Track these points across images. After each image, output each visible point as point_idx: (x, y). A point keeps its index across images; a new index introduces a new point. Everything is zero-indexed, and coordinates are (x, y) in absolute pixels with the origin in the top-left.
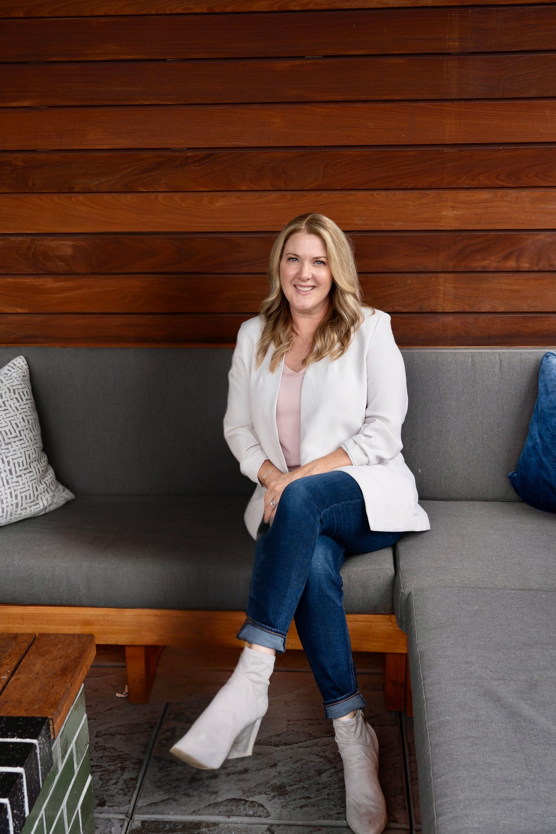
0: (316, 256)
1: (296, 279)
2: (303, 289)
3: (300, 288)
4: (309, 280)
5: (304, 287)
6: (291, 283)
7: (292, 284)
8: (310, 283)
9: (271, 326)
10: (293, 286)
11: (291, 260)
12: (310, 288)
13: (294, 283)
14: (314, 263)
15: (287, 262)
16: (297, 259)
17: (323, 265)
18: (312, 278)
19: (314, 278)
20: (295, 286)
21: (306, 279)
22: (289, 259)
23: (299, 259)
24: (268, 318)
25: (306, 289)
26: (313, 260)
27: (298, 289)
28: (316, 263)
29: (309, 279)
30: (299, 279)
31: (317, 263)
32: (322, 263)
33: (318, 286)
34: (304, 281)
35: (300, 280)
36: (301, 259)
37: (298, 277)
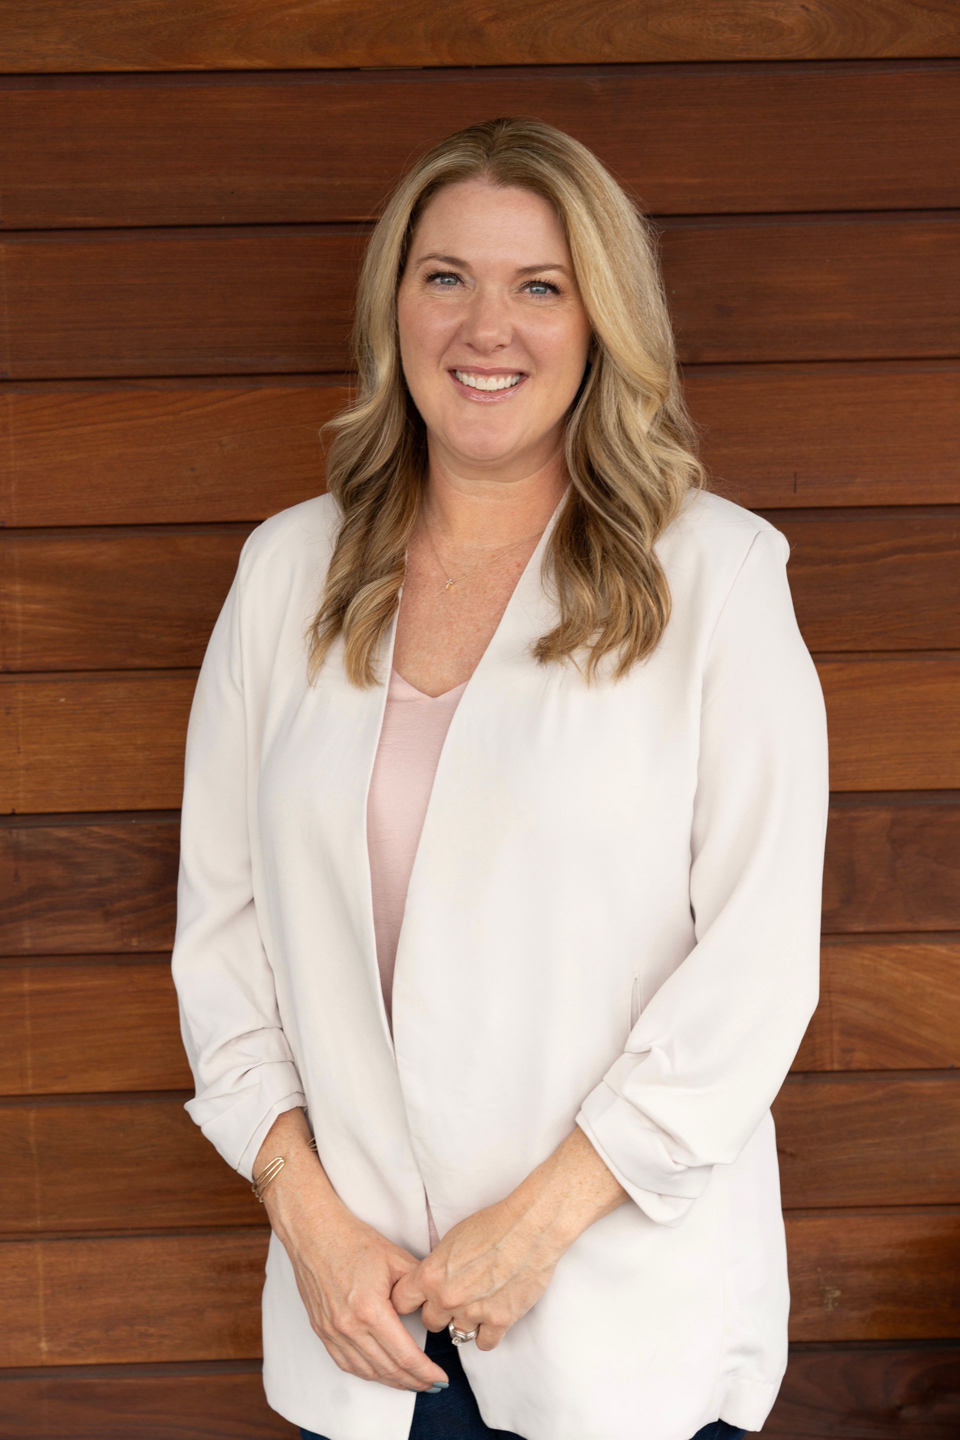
0: (527, 262)
1: (456, 348)
2: (481, 383)
3: (469, 380)
4: (505, 350)
5: (487, 373)
6: (439, 362)
7: (442, 366)
8: (511, 360)
9: (357, 532)
10: (447, 375)
11: (438, 280)
12: (509, 380)
13: (450, 360)
14: (522, 289)
15: (423, 288)
16: (457, 278)
17: (552, 295)
18: (512, 341)
19: (519, 341)
20: (453, 372)
21: (491, 345)
22: (431, 278)
23: (466, 277)
24: (349, 500)
25: (493, 383)
26: (515, 279)
27: (466, 383)
28: (528, 290)
29: (502, 346)
30: (470, 345)
31: (531, 292)
32: (549, 291)
33: (534, 371)
34: (483, 352)
35: (470, 350)
36: (473, 277)
37: (465, 338)
